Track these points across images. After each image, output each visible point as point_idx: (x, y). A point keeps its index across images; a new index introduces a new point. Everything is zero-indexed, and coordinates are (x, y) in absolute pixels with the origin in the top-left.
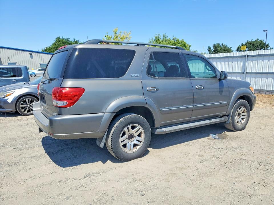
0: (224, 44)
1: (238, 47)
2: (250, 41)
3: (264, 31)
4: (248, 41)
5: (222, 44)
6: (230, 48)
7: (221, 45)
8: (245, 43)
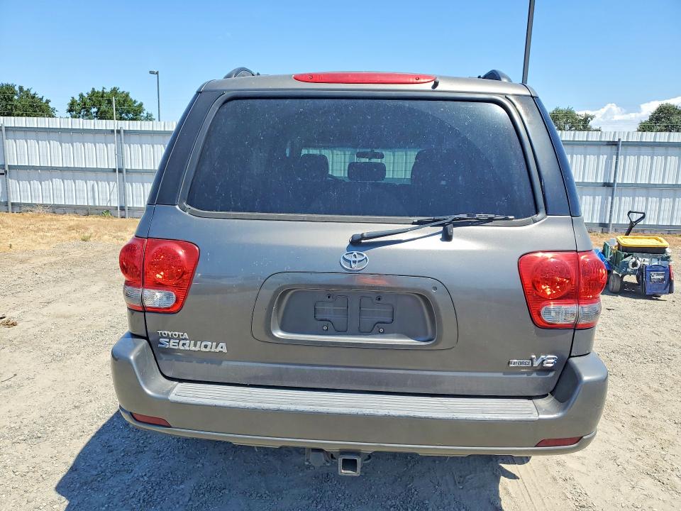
0: (25, 89)
1: (70, 102)
2: (101, 91)
3: (152, 73)
4: (93, 89)
5: (21, 88)
6: (44, 101)
7: (17, 88)
8: (88, 94)
